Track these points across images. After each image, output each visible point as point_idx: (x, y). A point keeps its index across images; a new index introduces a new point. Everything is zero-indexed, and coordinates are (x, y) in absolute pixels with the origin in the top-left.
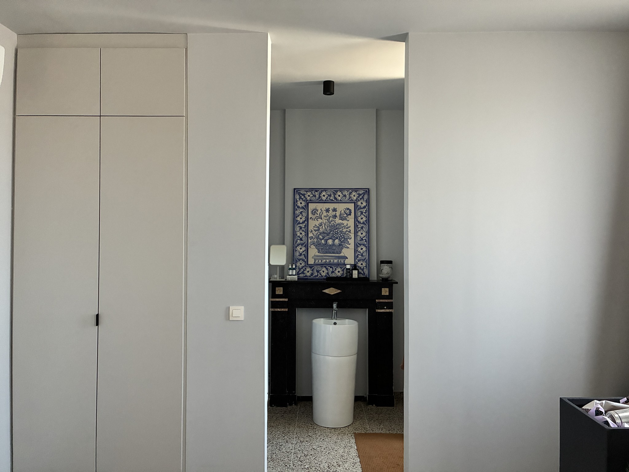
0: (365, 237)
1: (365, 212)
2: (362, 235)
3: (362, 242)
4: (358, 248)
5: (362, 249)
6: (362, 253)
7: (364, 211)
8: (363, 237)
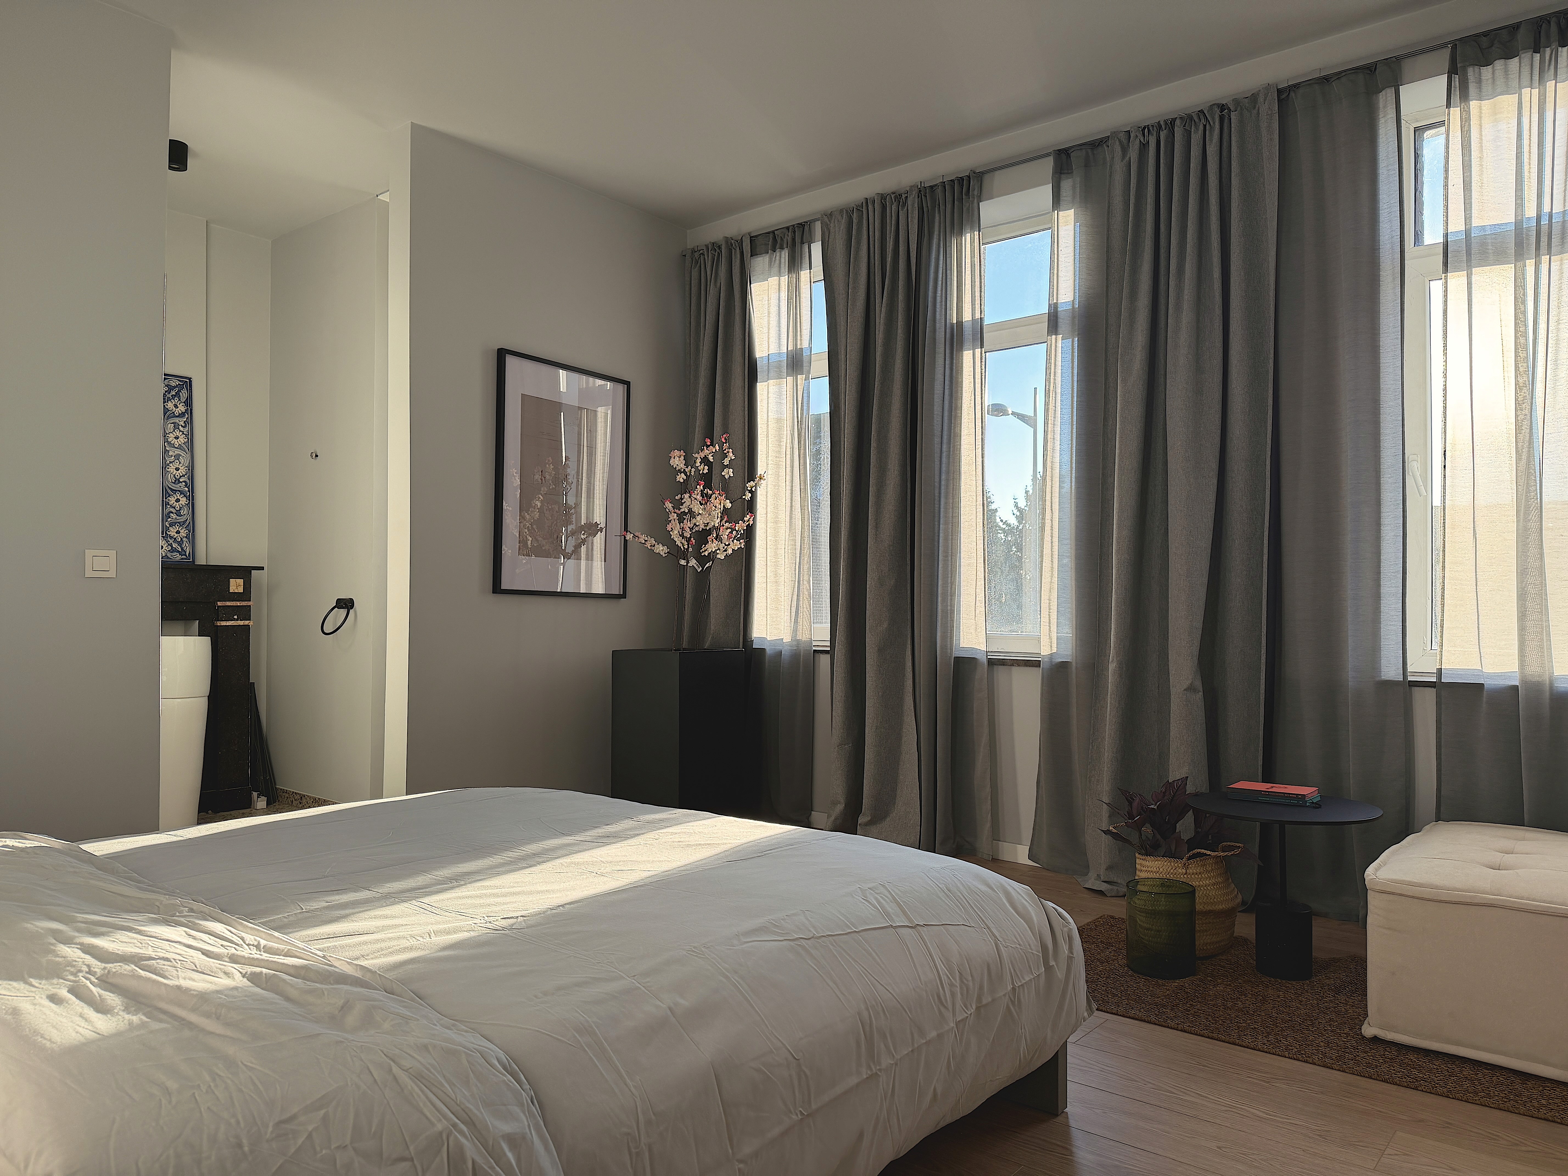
0: (183, 476)
1: (183, 425)
2: (177, 472)
3: (178, 486)
4: (170, 499)
5: (178, 500)
6: (178, 509)
7: (182, 423)
8: (181, 477)
